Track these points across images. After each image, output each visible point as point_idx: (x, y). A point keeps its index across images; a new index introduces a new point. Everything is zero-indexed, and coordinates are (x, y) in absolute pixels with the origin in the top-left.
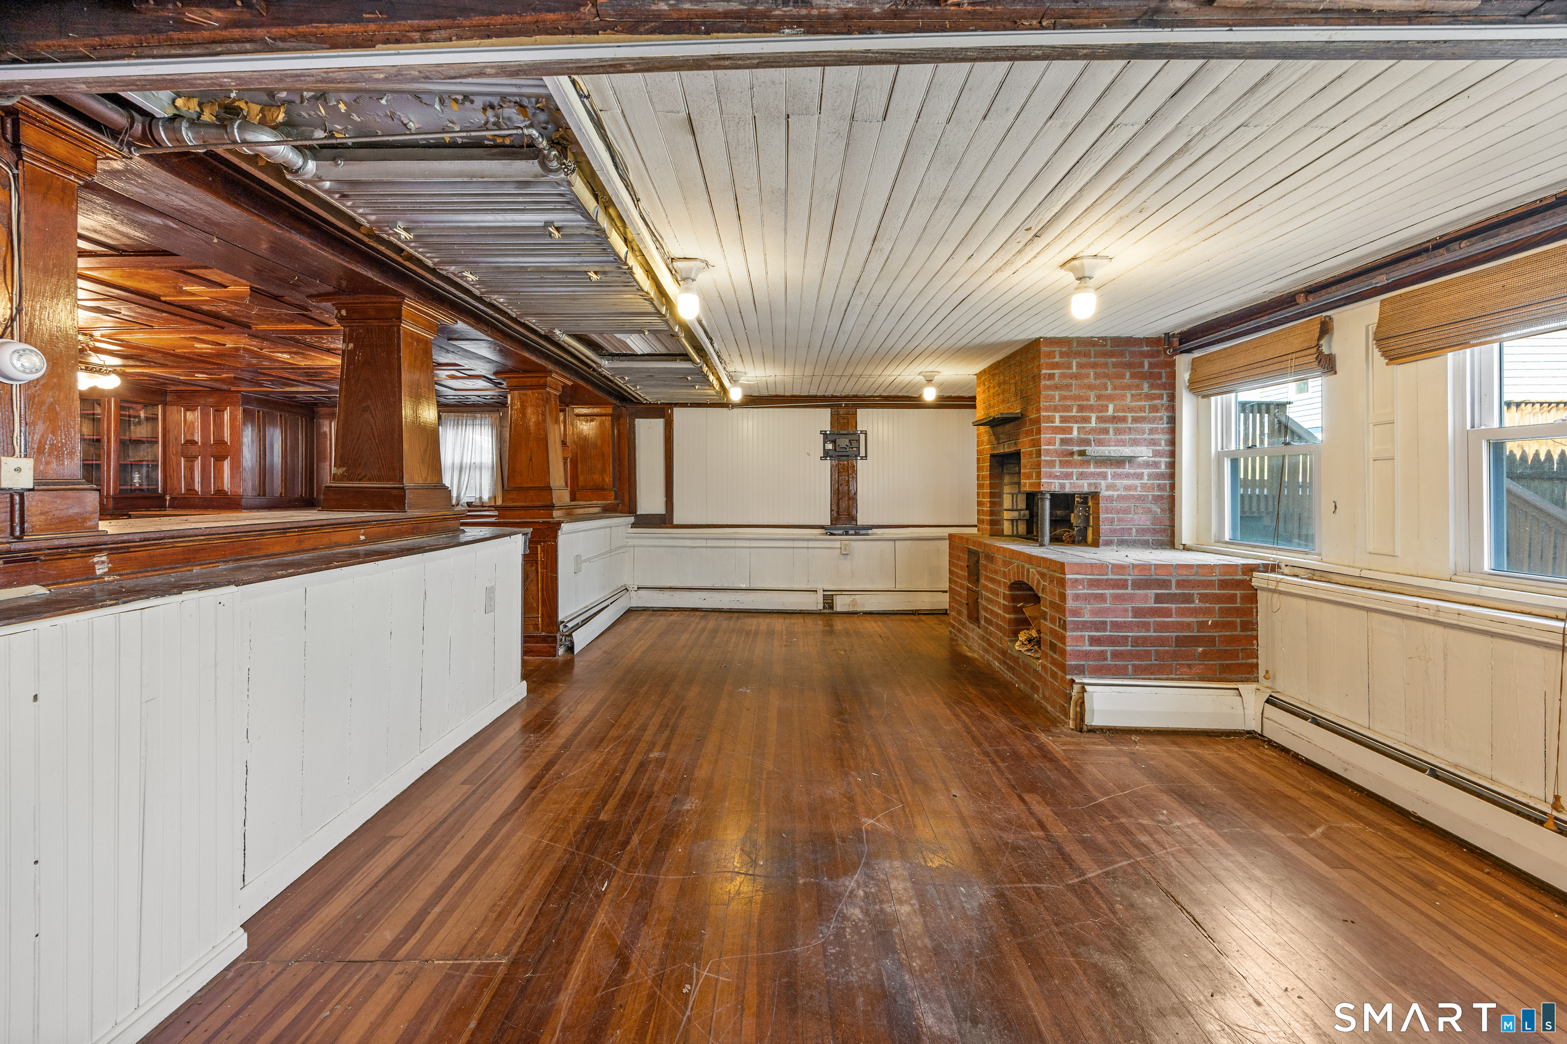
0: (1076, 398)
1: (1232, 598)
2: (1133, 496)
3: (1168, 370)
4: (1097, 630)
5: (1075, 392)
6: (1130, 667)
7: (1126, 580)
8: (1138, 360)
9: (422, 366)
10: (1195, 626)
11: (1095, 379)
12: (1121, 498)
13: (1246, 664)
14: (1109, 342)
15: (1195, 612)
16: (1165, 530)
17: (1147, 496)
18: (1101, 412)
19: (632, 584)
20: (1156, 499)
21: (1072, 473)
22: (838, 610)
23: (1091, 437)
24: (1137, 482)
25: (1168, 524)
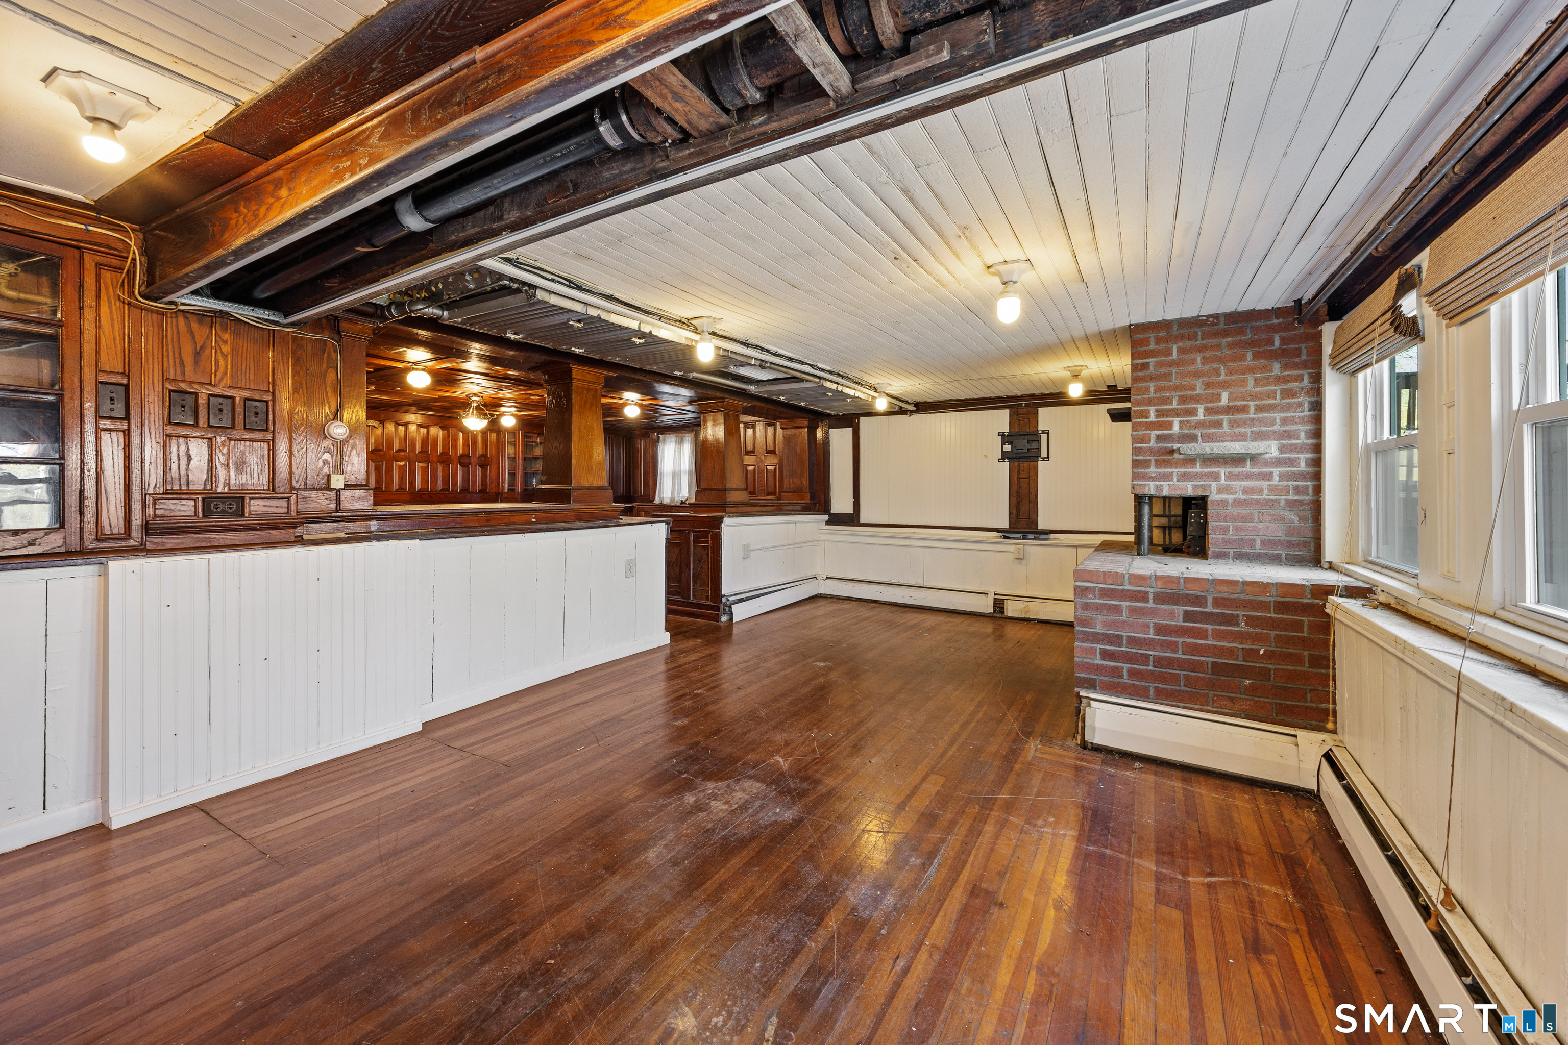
0: (1177, 388)
1: (1298, 626)
2: (1257, 501)
3: (1311, 344)
4: (1111, 643)
5: (1175, 380)
6: (1152, 690)
7: (1147, 593)
8: (1264, 336)
9: (591, 406)
10: (1240, 653)
11: (1203, 364)
12: (1238, 503)
13: (1318, 708)
14: (1222, 320)
15: (1239, 637)
16: (1305, 542)
17: (1278, 501)
18: (1211, 402)
19: (822, 573)
20: (1291, 504)
21: (1172, 474)
22: (1010, 615)
23: (1197, 432)
24: (1264, 484)
25: (1310, 535)
